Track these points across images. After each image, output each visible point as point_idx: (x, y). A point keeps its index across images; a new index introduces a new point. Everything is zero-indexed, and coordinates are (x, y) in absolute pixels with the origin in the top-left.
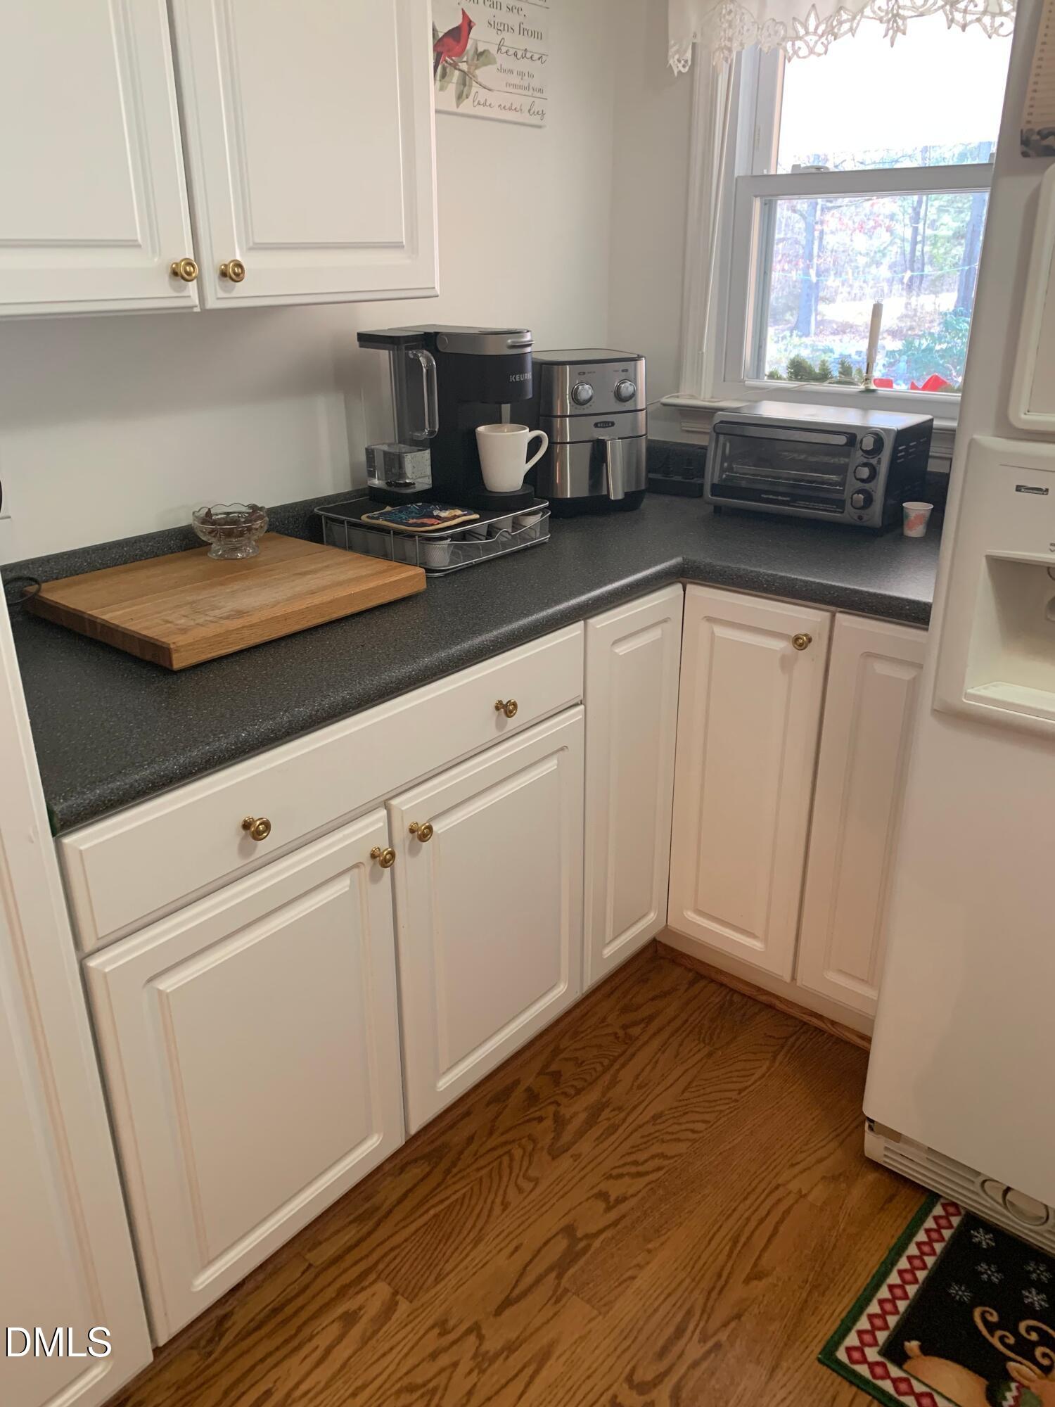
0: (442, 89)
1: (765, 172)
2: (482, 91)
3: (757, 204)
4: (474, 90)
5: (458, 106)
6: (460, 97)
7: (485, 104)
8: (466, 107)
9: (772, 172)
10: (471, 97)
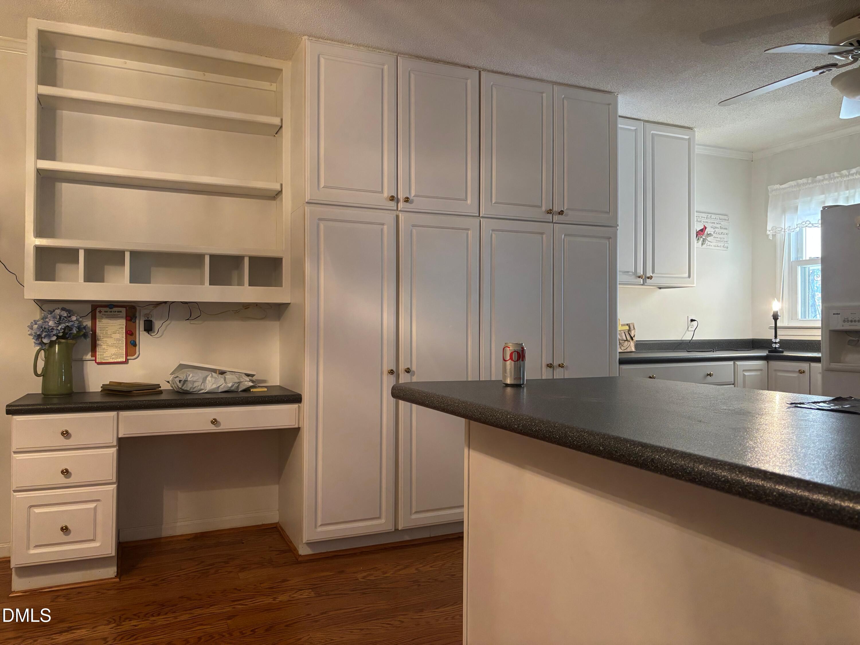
0: (697, 243)
1: (801, 259)
2: (708, 242)
3: (799, 268)
4: (706, 243)
5: (702, 246)
6: (702, 244)
7: (710, 246)
8: (704, 246)
9: (804, 259)
10: (706, 244)
